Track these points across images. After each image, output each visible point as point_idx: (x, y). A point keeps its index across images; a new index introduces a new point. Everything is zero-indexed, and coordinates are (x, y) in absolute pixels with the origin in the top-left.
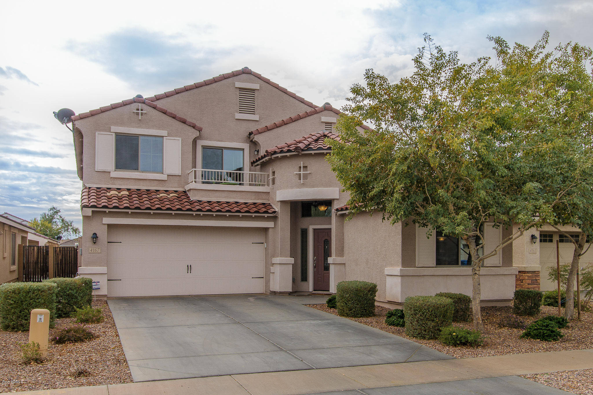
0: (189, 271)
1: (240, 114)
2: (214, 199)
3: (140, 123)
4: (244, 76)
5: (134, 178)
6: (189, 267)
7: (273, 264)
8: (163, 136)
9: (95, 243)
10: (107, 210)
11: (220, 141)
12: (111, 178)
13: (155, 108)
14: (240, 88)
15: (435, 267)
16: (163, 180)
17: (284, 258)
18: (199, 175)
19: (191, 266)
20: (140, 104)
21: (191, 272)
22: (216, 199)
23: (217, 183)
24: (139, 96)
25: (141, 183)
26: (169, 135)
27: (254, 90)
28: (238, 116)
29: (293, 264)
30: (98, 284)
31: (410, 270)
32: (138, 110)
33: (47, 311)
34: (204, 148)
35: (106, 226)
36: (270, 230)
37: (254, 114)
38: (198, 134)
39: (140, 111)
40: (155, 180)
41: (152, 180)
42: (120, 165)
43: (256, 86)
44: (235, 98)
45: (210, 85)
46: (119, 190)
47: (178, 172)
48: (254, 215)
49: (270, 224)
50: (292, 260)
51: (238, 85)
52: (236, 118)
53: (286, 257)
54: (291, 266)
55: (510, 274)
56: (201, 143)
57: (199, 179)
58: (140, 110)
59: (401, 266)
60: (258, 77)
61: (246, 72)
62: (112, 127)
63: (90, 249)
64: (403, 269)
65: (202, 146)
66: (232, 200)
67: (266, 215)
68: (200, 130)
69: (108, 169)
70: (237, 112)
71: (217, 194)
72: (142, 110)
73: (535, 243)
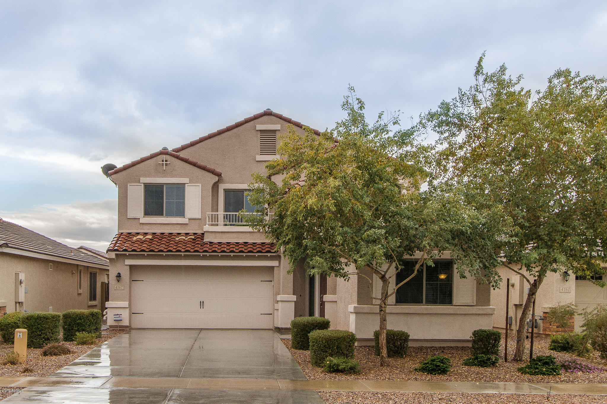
0: (202, 307)
1: (261, 156)
2: (224, 241)
3: (165, 174)
4: (265, 118)
5: (159, 223)
6: (202, 303)
7: (278, 301)
8: (185, 184)
9: (118, 281)
10: (127, 253)
11: (241, 183)
12: (141, 224)
13: (177, 157)
14: (261, 131)
15: (395, 305)
16: (185, 224)
17: (287, 295)
18: (221, 218)
19: (203, 302)
20: (164, 156)
21: (203, 308)
22: (227, 240)
23: (231, 225)
24: (165, 149)
25: (166, 227)
26: (191, 182)
27: (275, 131)
28: (259, 158)
29: (295, 302)
30: (121, 316)
31: (366, 308)
32: (163, 161)
33: (26, 330)
34: (226, 191)
35: (128, 267)
36: (275, 268)
37: (275, 154)
38: (216, 178)
39: (164, 163)
40: (178, 224)
41: (175, 224)
42: (147, 213)
43: (277, 127)
44: (256, 141)
45: (231, 131)
46: (146, 234)
47: (199, 216)
48: (257, 254)
49: (275, 263)
50: (294, 298)
51: (259, 127)
52: (257, 160)
53: (288, 295)
54: (294, 303)
55: (486, 313)
56: (222, 187)
57: (221, 221)
58: (164, 161)
59: (357, 304)
60: (280, 117)
61: (268, 113)
62: (141, 178)
63: (115, 286)
64: (358, 307)
65: (224, 189)
66: (241, 241)
67: (269, 254)
68: (219, 175)
69: (137, 216)
70: (258, 155)
71: (227, 235)
72: (166, 161)
73: (567, 281)
